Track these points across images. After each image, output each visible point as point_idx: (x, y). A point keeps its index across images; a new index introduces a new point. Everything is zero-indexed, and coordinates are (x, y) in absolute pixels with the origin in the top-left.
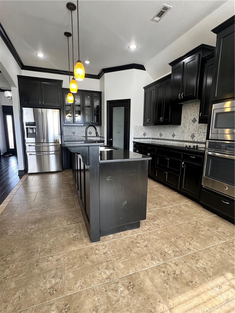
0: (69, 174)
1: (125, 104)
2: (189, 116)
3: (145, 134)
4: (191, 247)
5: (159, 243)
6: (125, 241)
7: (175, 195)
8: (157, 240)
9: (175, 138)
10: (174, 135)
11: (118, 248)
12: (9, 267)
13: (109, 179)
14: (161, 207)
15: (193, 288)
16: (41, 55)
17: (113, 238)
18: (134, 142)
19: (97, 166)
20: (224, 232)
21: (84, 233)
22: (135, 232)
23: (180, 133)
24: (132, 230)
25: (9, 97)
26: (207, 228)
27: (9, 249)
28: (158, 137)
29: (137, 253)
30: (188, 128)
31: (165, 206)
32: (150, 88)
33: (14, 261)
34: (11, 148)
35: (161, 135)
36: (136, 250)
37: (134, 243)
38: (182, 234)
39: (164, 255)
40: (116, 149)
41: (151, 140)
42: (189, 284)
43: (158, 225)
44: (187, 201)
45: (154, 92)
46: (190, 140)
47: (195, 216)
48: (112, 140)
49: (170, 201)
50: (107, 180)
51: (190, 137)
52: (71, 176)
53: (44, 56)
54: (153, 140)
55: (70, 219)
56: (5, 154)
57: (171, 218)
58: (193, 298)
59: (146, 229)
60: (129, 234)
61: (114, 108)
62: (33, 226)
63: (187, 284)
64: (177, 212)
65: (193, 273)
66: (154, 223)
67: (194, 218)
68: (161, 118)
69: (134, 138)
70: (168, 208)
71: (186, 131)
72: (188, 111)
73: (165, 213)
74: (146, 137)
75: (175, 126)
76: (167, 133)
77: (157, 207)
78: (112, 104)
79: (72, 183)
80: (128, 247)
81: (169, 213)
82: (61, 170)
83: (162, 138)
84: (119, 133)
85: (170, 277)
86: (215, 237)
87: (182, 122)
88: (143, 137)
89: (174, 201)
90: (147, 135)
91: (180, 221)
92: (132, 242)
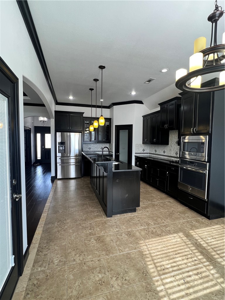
0: (87, 180)
1: (129, 128)
2: (174, 139)
3: (144, 150)
4: (165, 222)
5: (146, 219)
6: (126, 218)
7: (163, 195)
8: (145, 218)
9: (165, 154)
10: (164, 152)
11: (123, 221)
12: (66, 225)
13: (117, 181)
14: (152, 202)
15: (160, 237)
16: (71, 98)
17: (120, 216)
18: (135, 156)
19: (111, 173)
20: (188, 216)
21: (102, 213)
22: (133, 214)
23: (168, 151)
24: (131, 213)
25: (42, 121)
26: (178, 214)
27: (63, 218)
28: (154, 152)
29: (133, 223)
30: (173, 147)
31: (154, 202)
32: (146, 117)
33: (68, 223)
34: (38, 159)
35: (156, 151)
36: (133, 221)
37: (132, 219)
38: (161, 216)
39: (148, 224)
40: (122, 162)
41: (149, 154)
42: (159, 235)
43: (148, 211)
44: (170, 199)
45: (149, 120)
46: (175, 156)
47: (173, 208)
48: (119, 155)
49: (159, 199)
50: (117, 182)
51: (175, 154)
52: (89, 181)
53: (73, 98)
54: (150, 155)
55: (93, 206)
56: (34, 163)
57: (157, 208)
58: (159, 240)
59: (140, 213)
60: (129, 215)
61: (120, 131)
62: (72, 209)
63: (158, 235)
64: (162, 205)
65: (162, 231)
66: (145, 210)
67: (172, 208)
68: (155, 140)
69: (136, 153)
70: (156, 203)
71: (172, 149)
72: (173, 135)
73: (154, 205)
74: (145, 152)
75: (165, 145)
76: (160, 150)
77: (149, 202)
78: (119, 128)
79: (90, 186)
80: (128, 220)
81: (156, 206)
82: (80, 177)
83: (156, 153)
84: (124, 149)
85: (149, 232)
86: (182, 218)
87: (170, 143)
88: (143, 152)
89: (161, 199)
90: (146, 150)
91: (162, 210)
92: (131, 218)
